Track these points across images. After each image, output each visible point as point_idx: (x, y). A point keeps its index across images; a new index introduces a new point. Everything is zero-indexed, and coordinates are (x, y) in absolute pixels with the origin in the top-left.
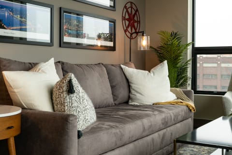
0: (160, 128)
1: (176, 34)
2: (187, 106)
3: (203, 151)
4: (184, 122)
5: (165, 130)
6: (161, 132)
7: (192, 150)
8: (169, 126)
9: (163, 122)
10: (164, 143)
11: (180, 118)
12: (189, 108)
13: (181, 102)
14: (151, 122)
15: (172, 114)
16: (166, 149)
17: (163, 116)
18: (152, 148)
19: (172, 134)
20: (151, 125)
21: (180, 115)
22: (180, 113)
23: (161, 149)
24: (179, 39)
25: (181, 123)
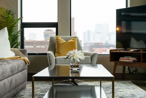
0: (9, 75)
1: (10, 11)
2: (24, 60)
3: (38, 92)
4: (23, 72)
5: (11, 77)
6: (10, 78)
7: (29, 92)
8: (14, 74)
9: (11, 70)
10: (11, 87)
11: (20, 69)
12: (25, 62)
13: (20, 58)
14: (3, 69)
15: (16, 65)
16: (12, 92)
17: (11, 65)
18: (4, 91)
19: (16, 80)
20: (3, 72)
21: (20, 66)
22: (21, 65)
23: (9, 92)
24: (12, 15)
25: (21, 72)
